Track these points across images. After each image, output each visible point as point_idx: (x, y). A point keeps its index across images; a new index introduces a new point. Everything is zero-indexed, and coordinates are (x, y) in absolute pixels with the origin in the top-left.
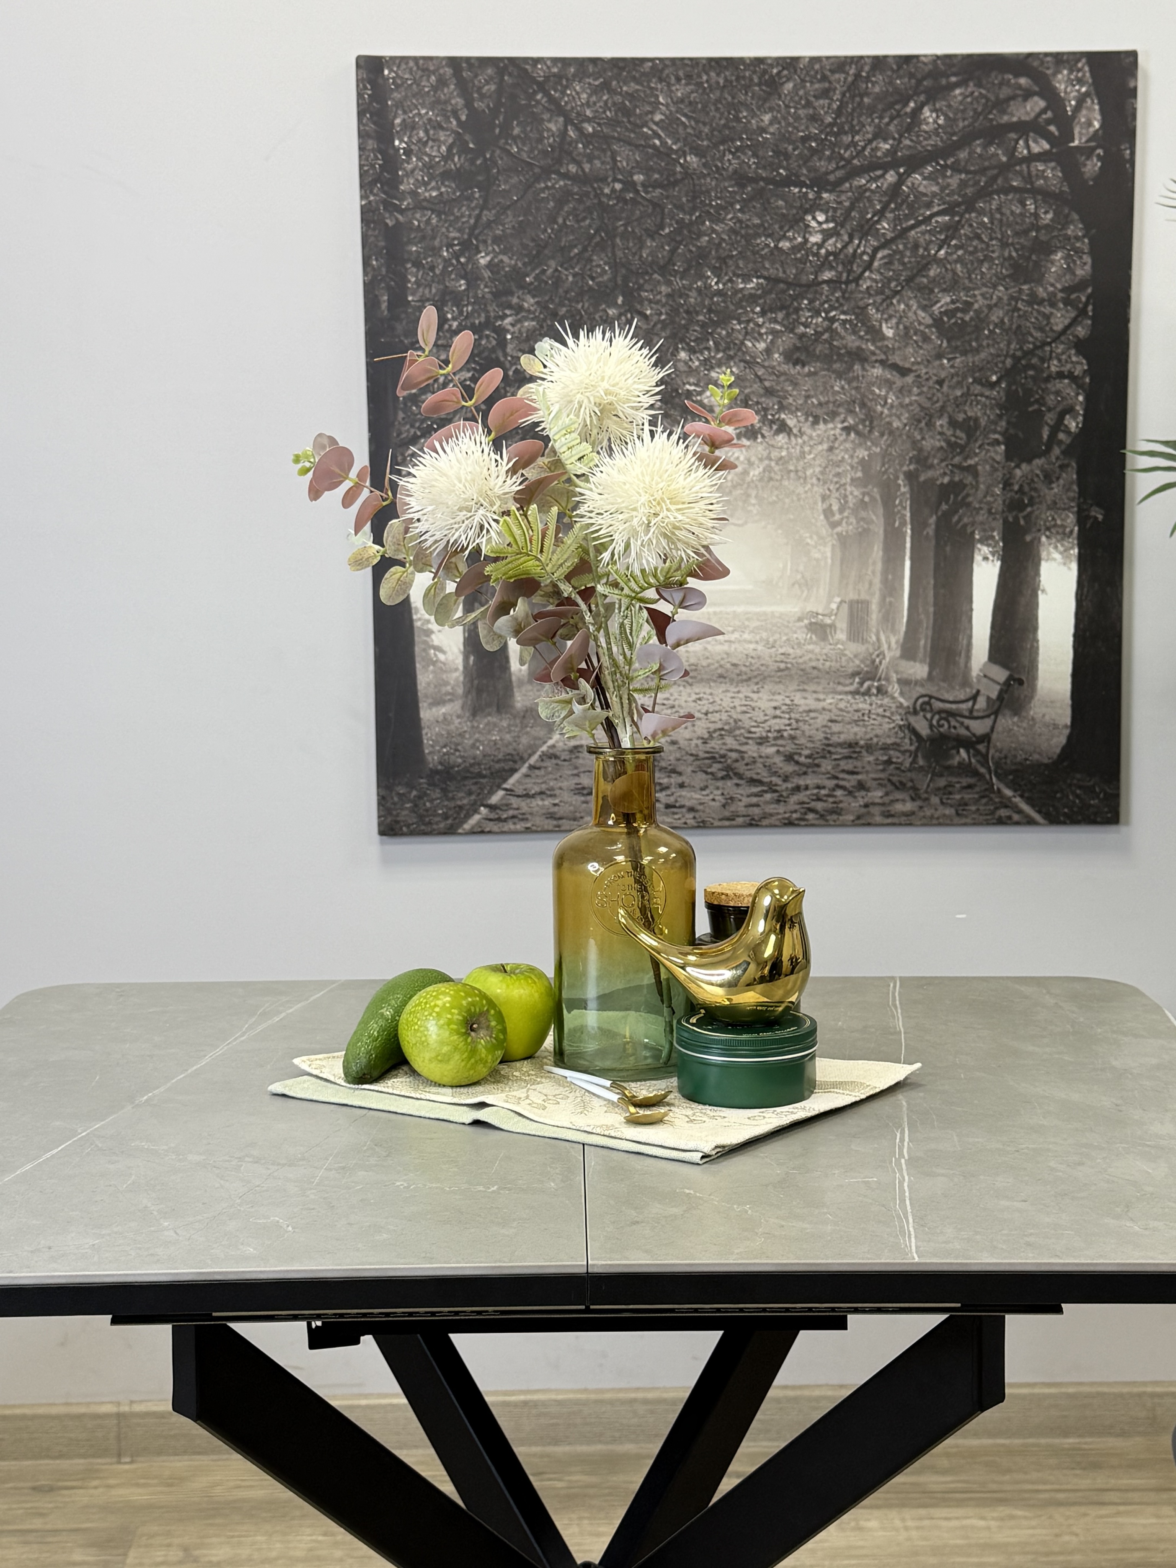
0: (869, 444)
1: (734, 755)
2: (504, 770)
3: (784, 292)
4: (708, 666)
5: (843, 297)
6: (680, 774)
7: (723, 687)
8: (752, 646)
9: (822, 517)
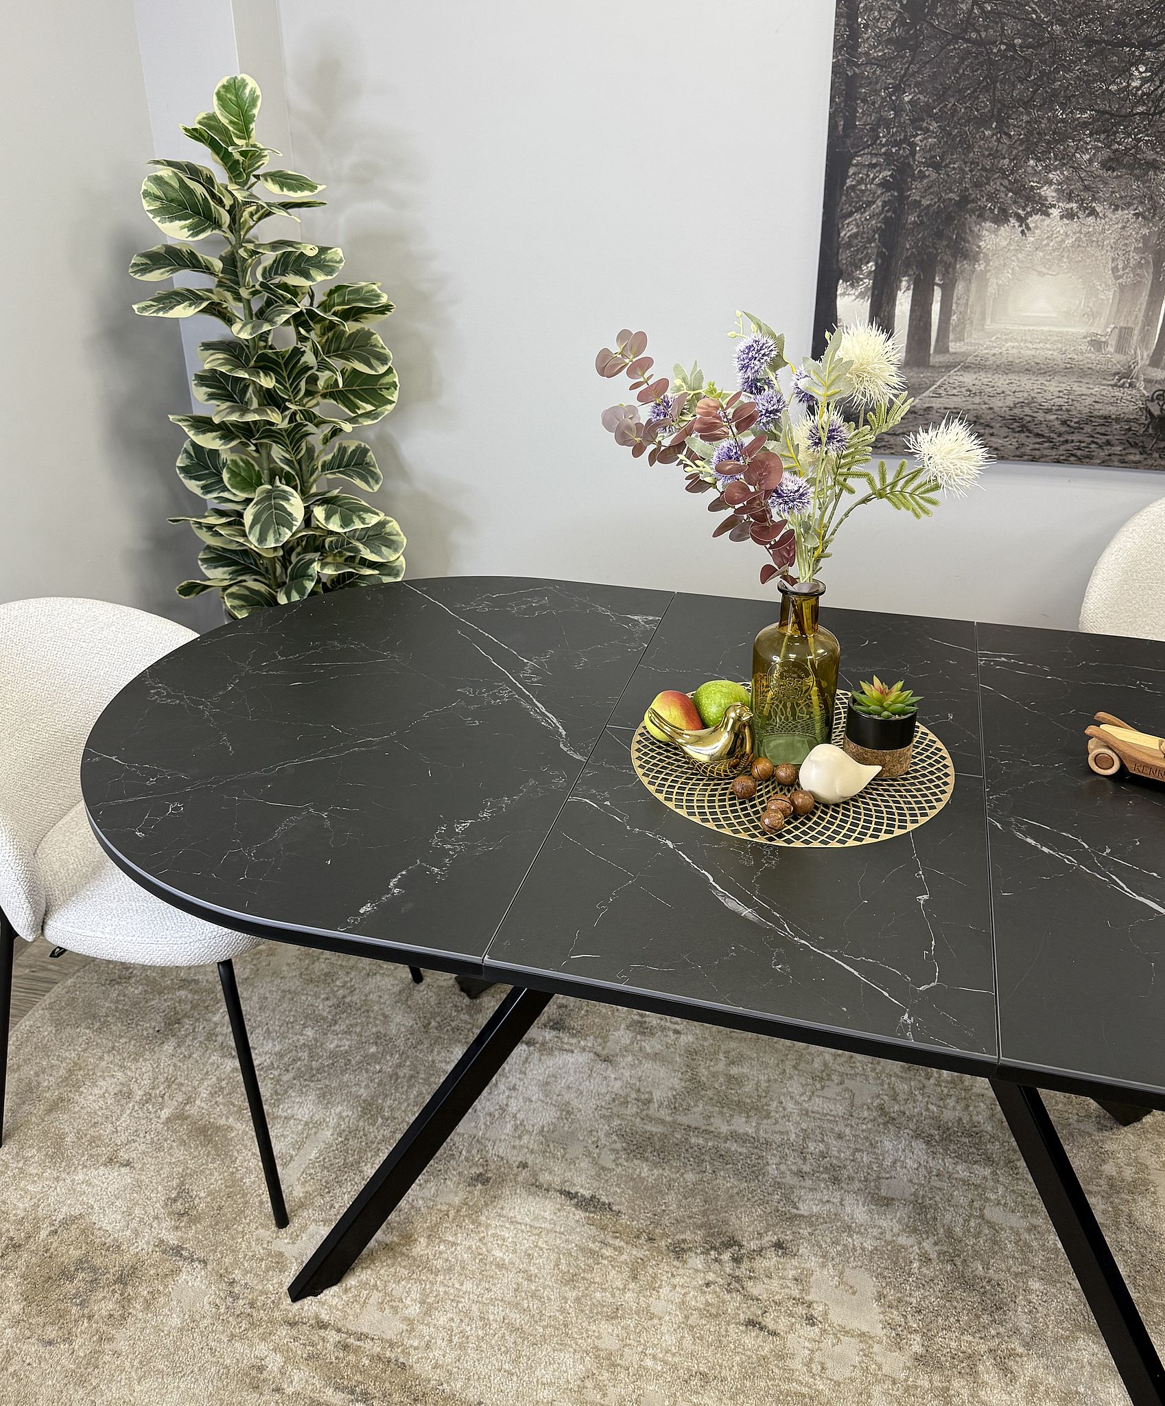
0: (1151, 225)
1: (1028, 419)
3: (1107, 120)
4: (1020, 363)
5: (1149, 124)
6: (992, 427)
7: (1028, 377)
8: (1051, 352)
9: (1110, 272)
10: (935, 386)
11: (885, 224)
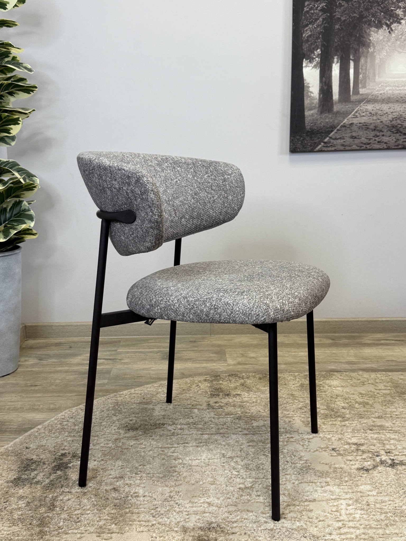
1: (400, 126)
2: (329, 131)
4: (393, 97)
6: (383, 132)
7: (398, 104)
10: (354, 112)
11: (324, 30)
